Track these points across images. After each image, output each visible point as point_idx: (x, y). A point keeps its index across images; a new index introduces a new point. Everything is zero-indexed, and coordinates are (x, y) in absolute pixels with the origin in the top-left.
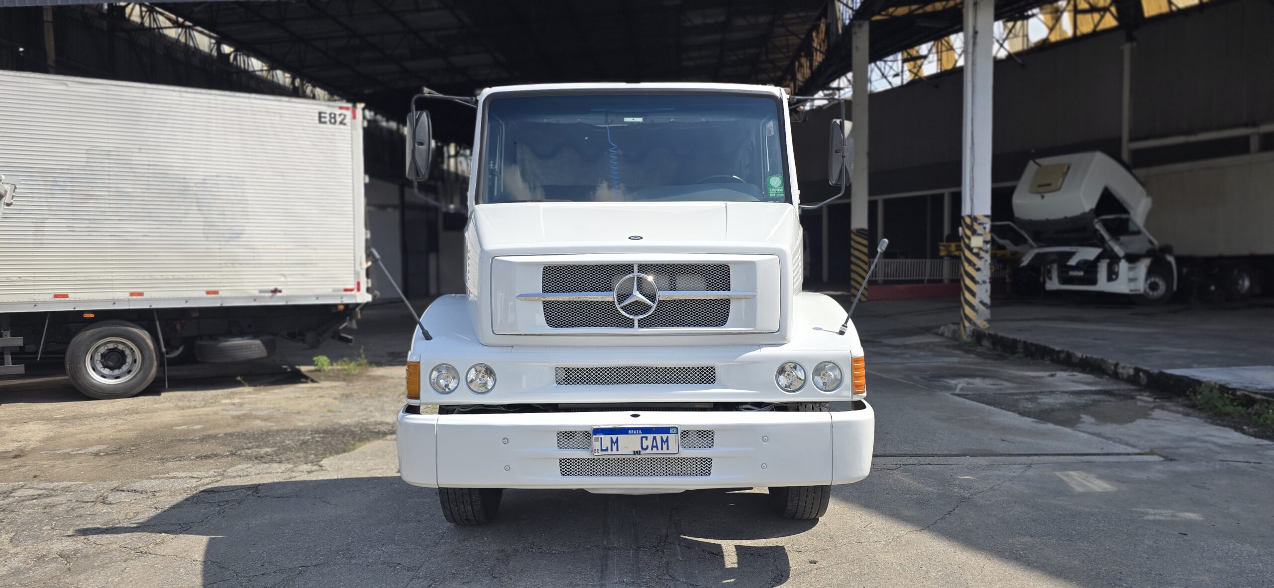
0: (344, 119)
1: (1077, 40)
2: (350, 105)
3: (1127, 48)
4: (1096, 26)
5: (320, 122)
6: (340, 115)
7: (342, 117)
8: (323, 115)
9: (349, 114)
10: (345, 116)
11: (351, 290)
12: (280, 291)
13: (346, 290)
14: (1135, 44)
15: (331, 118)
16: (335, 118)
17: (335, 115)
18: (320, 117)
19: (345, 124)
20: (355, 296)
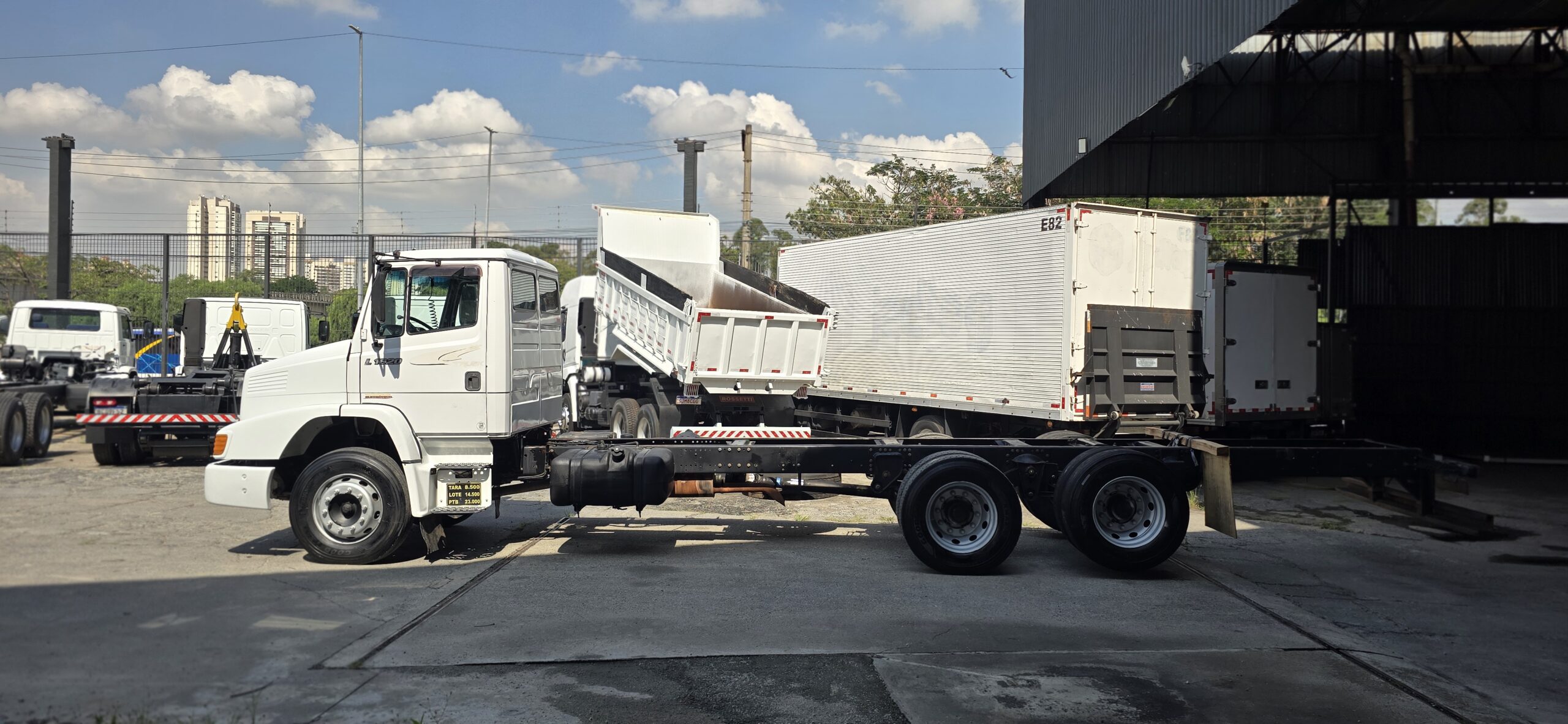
0: (1060, 222)
2: (1065, 206)
5: (1043, 229)
6: (1057, 219)
7: (1059, 220)
8: (1045, 222)
9: (1064, 215)
10: (1061, 219)
11: (1057, 406)
12: (1008, 402)
13: (1053, 406)
15: (1051, 223)
16: (1052, 223)
17: (1053, 219)
18: (1043, 224)
19: (1060, 228)
20: (1059, 413)
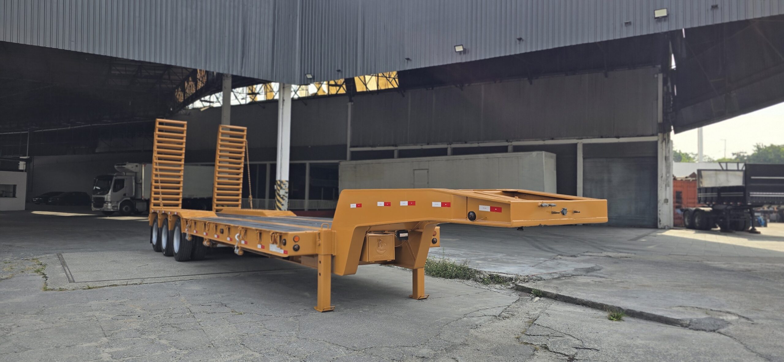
1: (329, 96)
3: (350, 104)
4: (337, 92)
14: (353, 103)
